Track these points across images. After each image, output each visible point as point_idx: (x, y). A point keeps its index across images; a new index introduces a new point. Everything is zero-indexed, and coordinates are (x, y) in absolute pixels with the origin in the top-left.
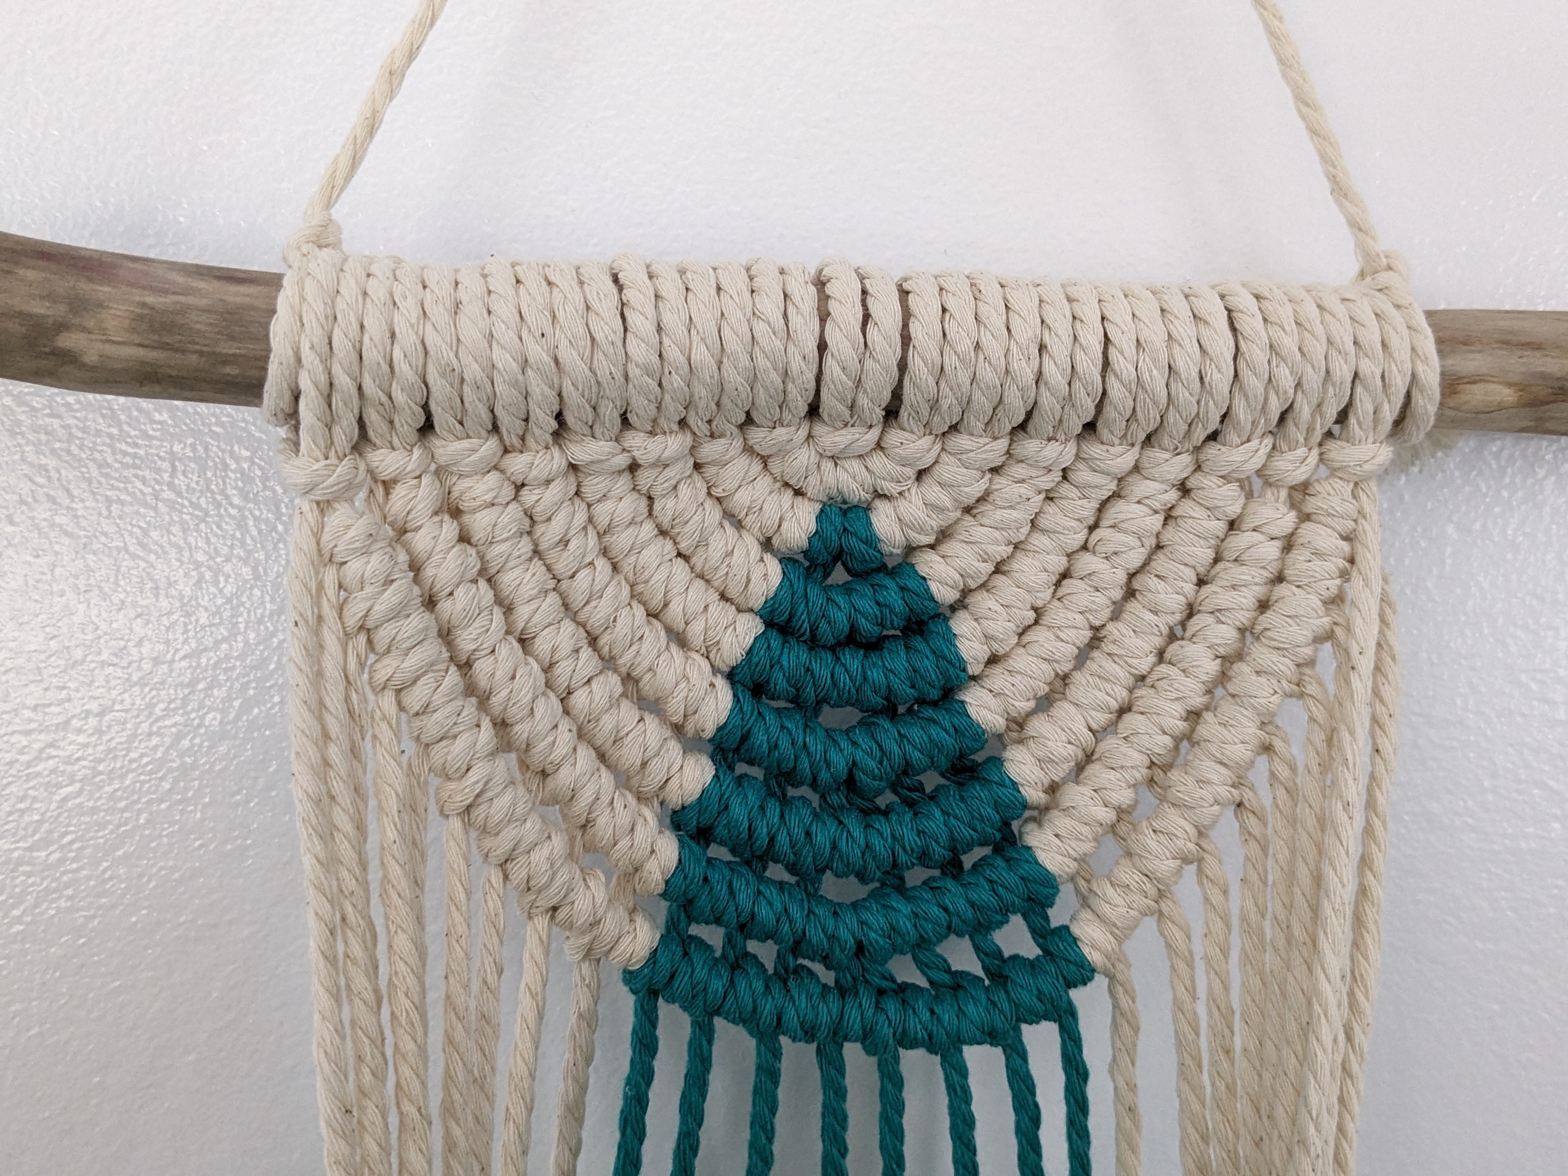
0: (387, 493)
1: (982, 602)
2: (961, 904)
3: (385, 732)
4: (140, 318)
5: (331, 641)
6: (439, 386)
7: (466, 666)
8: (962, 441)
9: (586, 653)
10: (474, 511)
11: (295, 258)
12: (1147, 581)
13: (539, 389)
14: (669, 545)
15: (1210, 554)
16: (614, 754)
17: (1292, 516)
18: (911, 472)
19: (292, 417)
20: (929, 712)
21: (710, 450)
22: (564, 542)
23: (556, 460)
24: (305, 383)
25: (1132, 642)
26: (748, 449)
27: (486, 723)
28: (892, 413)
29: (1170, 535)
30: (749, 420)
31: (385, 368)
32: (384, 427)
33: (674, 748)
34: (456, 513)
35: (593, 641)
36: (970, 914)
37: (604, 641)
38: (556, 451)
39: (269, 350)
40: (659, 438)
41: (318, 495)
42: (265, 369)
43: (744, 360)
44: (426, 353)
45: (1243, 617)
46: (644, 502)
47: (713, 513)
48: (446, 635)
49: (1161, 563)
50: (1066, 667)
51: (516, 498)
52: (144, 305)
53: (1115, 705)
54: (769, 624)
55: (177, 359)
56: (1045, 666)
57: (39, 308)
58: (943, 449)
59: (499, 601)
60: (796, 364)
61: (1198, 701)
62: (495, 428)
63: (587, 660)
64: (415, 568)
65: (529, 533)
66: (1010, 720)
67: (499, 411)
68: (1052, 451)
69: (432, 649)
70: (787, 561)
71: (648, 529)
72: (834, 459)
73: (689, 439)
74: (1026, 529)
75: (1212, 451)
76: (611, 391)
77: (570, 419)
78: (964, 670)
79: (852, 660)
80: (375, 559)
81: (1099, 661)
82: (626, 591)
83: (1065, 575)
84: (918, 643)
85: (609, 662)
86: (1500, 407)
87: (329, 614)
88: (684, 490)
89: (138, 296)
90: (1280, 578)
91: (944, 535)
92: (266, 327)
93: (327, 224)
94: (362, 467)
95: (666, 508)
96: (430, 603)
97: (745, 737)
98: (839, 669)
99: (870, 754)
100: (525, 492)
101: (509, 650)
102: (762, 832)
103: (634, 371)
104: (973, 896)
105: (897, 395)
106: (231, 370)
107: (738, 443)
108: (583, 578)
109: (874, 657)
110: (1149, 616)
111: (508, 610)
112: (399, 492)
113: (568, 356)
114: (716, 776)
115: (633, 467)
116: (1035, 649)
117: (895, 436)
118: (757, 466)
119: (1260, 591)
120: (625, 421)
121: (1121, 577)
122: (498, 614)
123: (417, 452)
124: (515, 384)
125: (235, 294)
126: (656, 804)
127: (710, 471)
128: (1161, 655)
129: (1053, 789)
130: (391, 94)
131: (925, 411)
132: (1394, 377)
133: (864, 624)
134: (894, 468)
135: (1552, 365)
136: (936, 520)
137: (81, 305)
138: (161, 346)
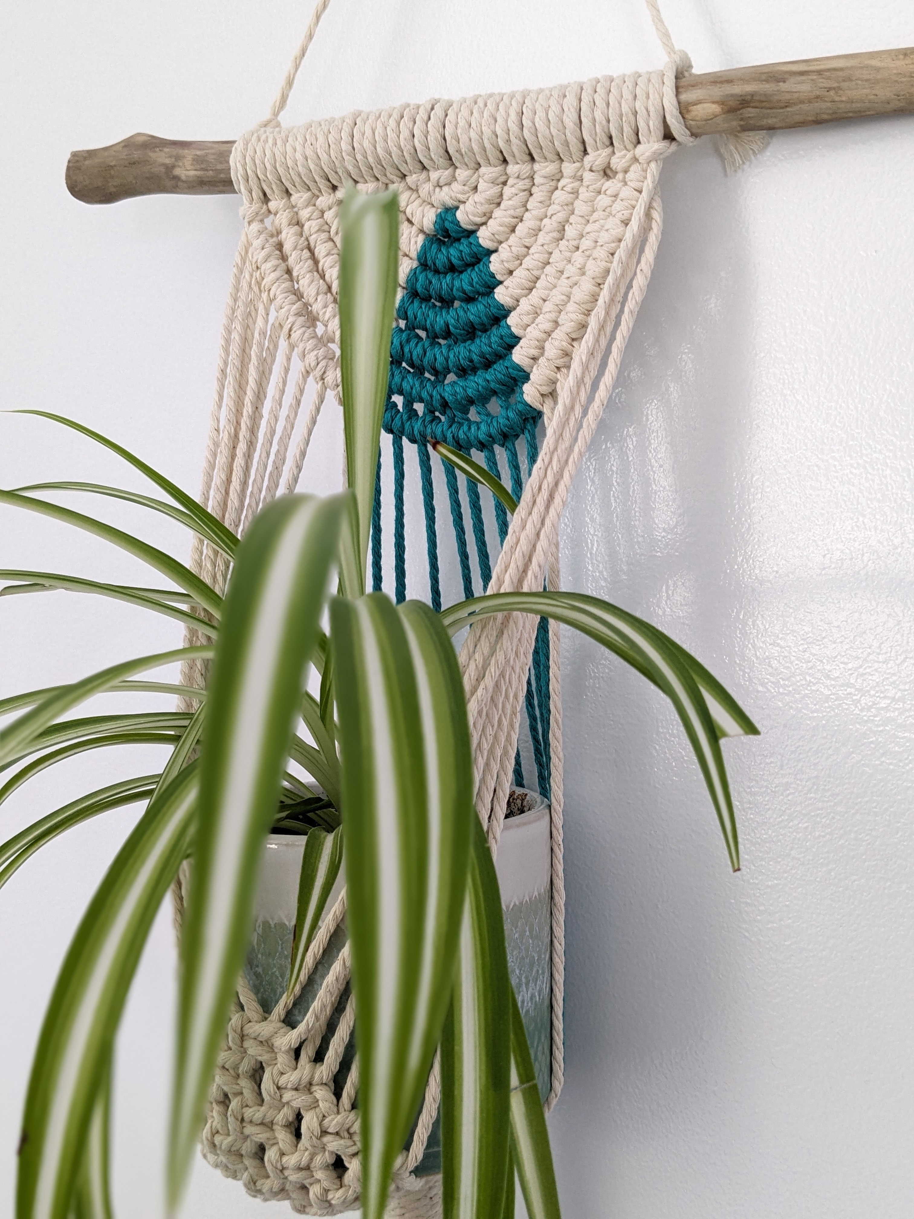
1: (503, 247)
3: (261, 306)
4: (196, 161)
6: (282, 170)
7: (296, 283)
8: (481, 170)
15: (589, 209)
18: (467, 189)
20: (481, 299)
24: (239, 176)
25: (559, 256)
28: (450, 162)
30: (402, 174)
32: (271, 192)
34: (298, 224)
38: (332, 195)
39: (230, 166)
41: (247, 219)
42: (230, 174)
48: (289, 272)
50: (537, 272)
51: (322, 217)
52: (196, 155)
53: (550, 286)
54: (420, 263)
55: (207, 174)
56: (528, 273)
58: (477, 175)
59: (314, 259)
64: (280, 246)
65: (329, 232)
66: (513, 300)
68: (519, 170)
70: (427, 236)
72: (438, 186)
74: (521, 210)
75: (584, 158)
78: (494, 279)
79: (449, 277)
81: (548, 268)
83: (538, 229)
84: (477, 268)
86: (715, 115)
89: (195, 152)
90: (610, 214)
91: (487, 218)
92: (229, 157)
94: (265, 207)
97: (406, 313)
98: (444, 282)
100: (325, 214)
109: (459, 276)
110: (566, 243)
111: (318, 262)
112: (277, 217)
116: (525, 266)
117: (456, 172)
118: (415, 195)
119: (602, 222)
122: (309, 262)
125: (222, 149)
128: (569, 261)
129: (525, 329)
131: (460, 157)
132: (651, 109)
133: (454, 261)
134: (461, 188)
135: (737, 89)
136: (481, 209)
137: (178, 158)
138: (202, 169)
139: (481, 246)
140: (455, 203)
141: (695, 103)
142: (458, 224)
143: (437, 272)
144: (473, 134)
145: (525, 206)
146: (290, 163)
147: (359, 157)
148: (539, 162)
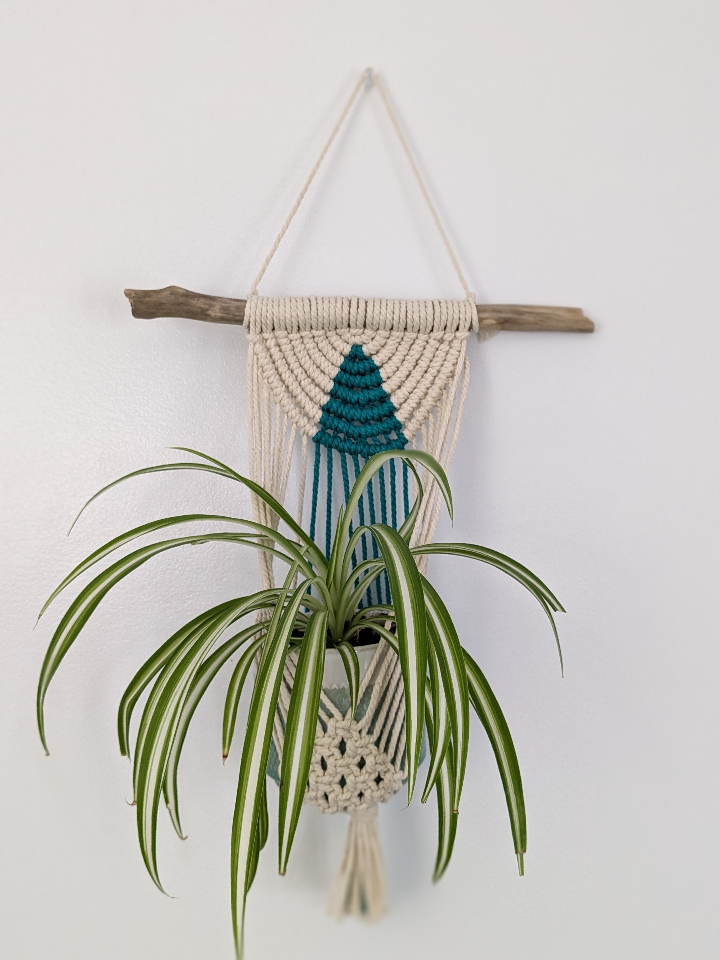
0: (266, 342)
1: (386, 366)
2: (381, 427)
3: (265, 386)
4: (221, 308)
5: (255, 370)
6: (276, 320)
7: (280, 375)
8: (379, 332)
9: (304, 374)
10: (282, 345)
11: (249, 297)
12: (420, 362)
13: (294, 321)
14: (321, 353)
15: (432, 355)
16: (309, 394)
17: (448, 347)
18: (370, 338)
19: (249, 327)
20: (375, 388)
21: (329, 334)
22: (300, 352)
23: (298, 336)
24: (251, 320)
25: (416, 374)
26: (337, 334)
27: (284, 386)
28: (365, 326)
29: (424, 352)
30: (336, 328)
31: (265, 317)
32: (265, 328)
33: (322, 393)
34: (279, 346)
35: (306, 372)
36: (382, 429)
37: (308, 372)
38: (298, 334)
39: (244, 314)
40: (318, 331)
41: (253, 342)
42: (243, 318)
43: (334, 315)
44: (273, 314)
45: (438, 368)
46: (316, 345)
47: (330, 347)
48: (277, 369)
49: (422, 358)
50: (404, 379)
51: (291, 343)
52: (222, 306)
53: (413, 387)
54: (342, 369)
55: (228, 316)
56: (399, 379)
57: (203, 306)
58: (376, 334)
59: (287, 363)
60: (344, 316)
61: (429, 385)
62: (286, 329)
63: (304, 375)
64: (271, 356)
65: (293, 350)
66: (392, 390)
67: (287, 326)
68: (398, 334)
69: (274, 371)
70: (345, 357)
71: (317, 350)
72: (354, 336)
73: (324, 332)
74: (395, 351)
75: (432, 334)
76: (308, 321)
77: (301, 327)
78: (382, 380)
79: (358, 377)
80: (263, 354)
81: (410, 378)
82: (312, 362)
83: (404, 360)
84: (372, 374)
85: (309, 377)
86: (493, 324)
87: (255, 364)
88: (324, 342)
89: (221, 304)
90: (445, 360)
91: (378, 352)
92: (244, 310)
93: (255, 290)
94: (261, 336)
95: (320, 345)
96: (274, 363)
97: (336, 392)
98: (356, 379)
99: (362, 396)
100: (292, 342)
101: (288, 373)
102: (339, 410)
103: (312, 318)
104: (384, 426)
105: (365, 322)
106: (237, 318)
107: (335, 332)
108: (303, 359)
109: (363, 377)
110: (420, 369)
111: (289, 365)
112: (268, 341)
113: (299, 314)
114: (330, 399)
115: (314, 337)
116: (397, 376)
117: (366, 331)
118: (339, 337)
119: (441, 363)
120: (311, 328)
121: (414, 360)
122: (287, 366)
123: (272, 334)
124: (289, 320)
125: (238, 304)
126: (319, 405)
127: (329, 338)
128: (423, 377)
129: (401, 404)
130: (268, 264)
131: (371, 325)
132: (467, 318)
133: (361, 370)
134: (366, 338)
135: (504, 315)
136: (375, 348)
137: (211, 306)
138: (225, 313)
139: (375, 365)
140: (361, 344)
141: (486, 319)
142: (362, 352)
143: (351, 374)
144: (382, 318)
145: (397, 349)
146: (282, 318)
147: (320, 320)
148: (409, 332)
